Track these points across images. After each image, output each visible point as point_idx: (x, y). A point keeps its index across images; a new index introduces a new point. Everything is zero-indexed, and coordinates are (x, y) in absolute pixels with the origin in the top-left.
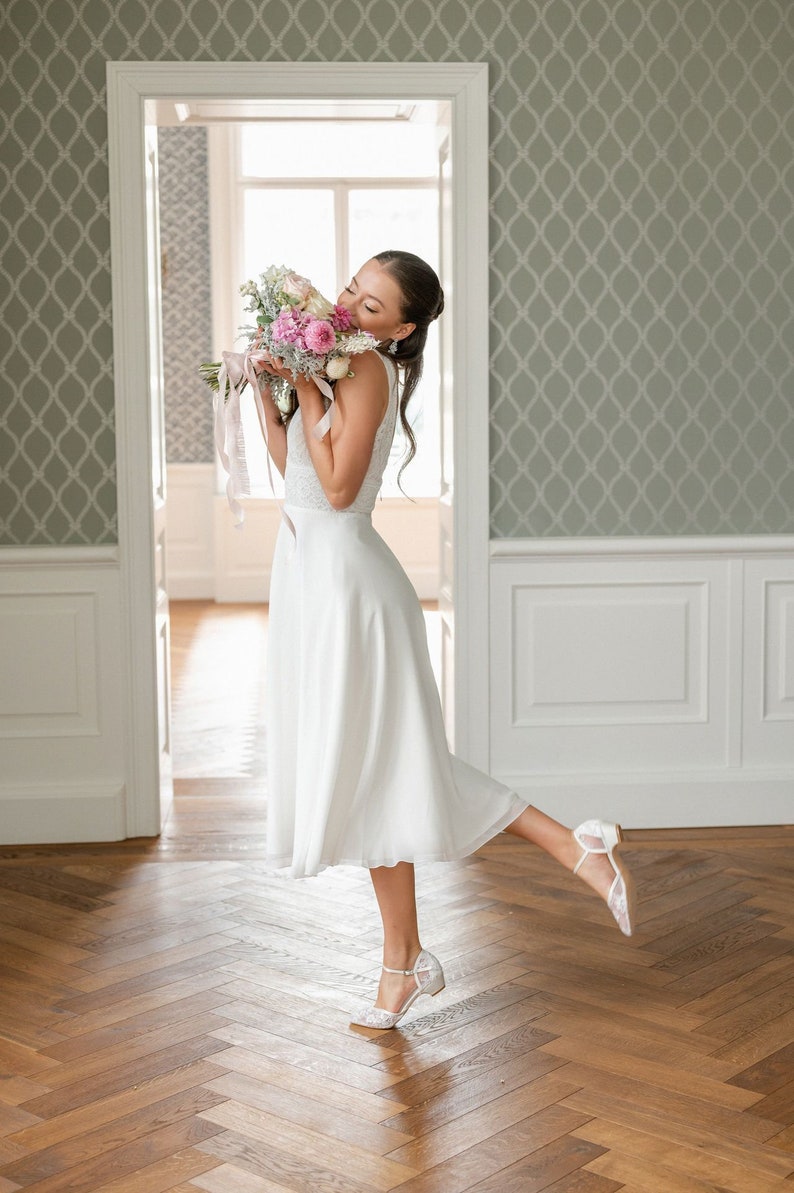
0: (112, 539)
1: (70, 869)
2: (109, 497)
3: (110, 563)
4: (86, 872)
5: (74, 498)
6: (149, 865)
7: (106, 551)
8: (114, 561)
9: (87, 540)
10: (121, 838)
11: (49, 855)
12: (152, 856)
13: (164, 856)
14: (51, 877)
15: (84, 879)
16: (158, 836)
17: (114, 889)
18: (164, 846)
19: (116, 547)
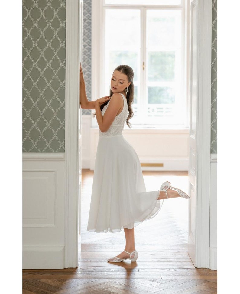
0: (63, 150)
1: (43, 280)
2: (62, 134)
3: (62, 160)
4: (49, 281)
5: (48, 134)
6: (74, 280)
7: (60, 155)
8: (63, 159)
9: (53, 150)
10: (62, 268)
11: (34, 274)
12: (75, 276)
13: (79, 276)
14: (36, 284)
15: (49, 285)
16: (77, 267)
17: (62, 289)
18: (79, 272)
19: (64, 154)
